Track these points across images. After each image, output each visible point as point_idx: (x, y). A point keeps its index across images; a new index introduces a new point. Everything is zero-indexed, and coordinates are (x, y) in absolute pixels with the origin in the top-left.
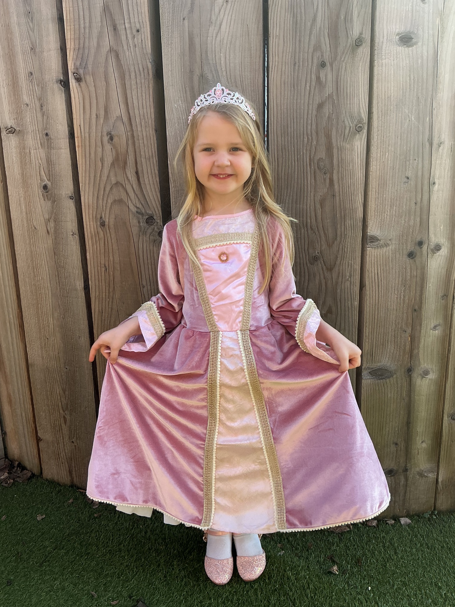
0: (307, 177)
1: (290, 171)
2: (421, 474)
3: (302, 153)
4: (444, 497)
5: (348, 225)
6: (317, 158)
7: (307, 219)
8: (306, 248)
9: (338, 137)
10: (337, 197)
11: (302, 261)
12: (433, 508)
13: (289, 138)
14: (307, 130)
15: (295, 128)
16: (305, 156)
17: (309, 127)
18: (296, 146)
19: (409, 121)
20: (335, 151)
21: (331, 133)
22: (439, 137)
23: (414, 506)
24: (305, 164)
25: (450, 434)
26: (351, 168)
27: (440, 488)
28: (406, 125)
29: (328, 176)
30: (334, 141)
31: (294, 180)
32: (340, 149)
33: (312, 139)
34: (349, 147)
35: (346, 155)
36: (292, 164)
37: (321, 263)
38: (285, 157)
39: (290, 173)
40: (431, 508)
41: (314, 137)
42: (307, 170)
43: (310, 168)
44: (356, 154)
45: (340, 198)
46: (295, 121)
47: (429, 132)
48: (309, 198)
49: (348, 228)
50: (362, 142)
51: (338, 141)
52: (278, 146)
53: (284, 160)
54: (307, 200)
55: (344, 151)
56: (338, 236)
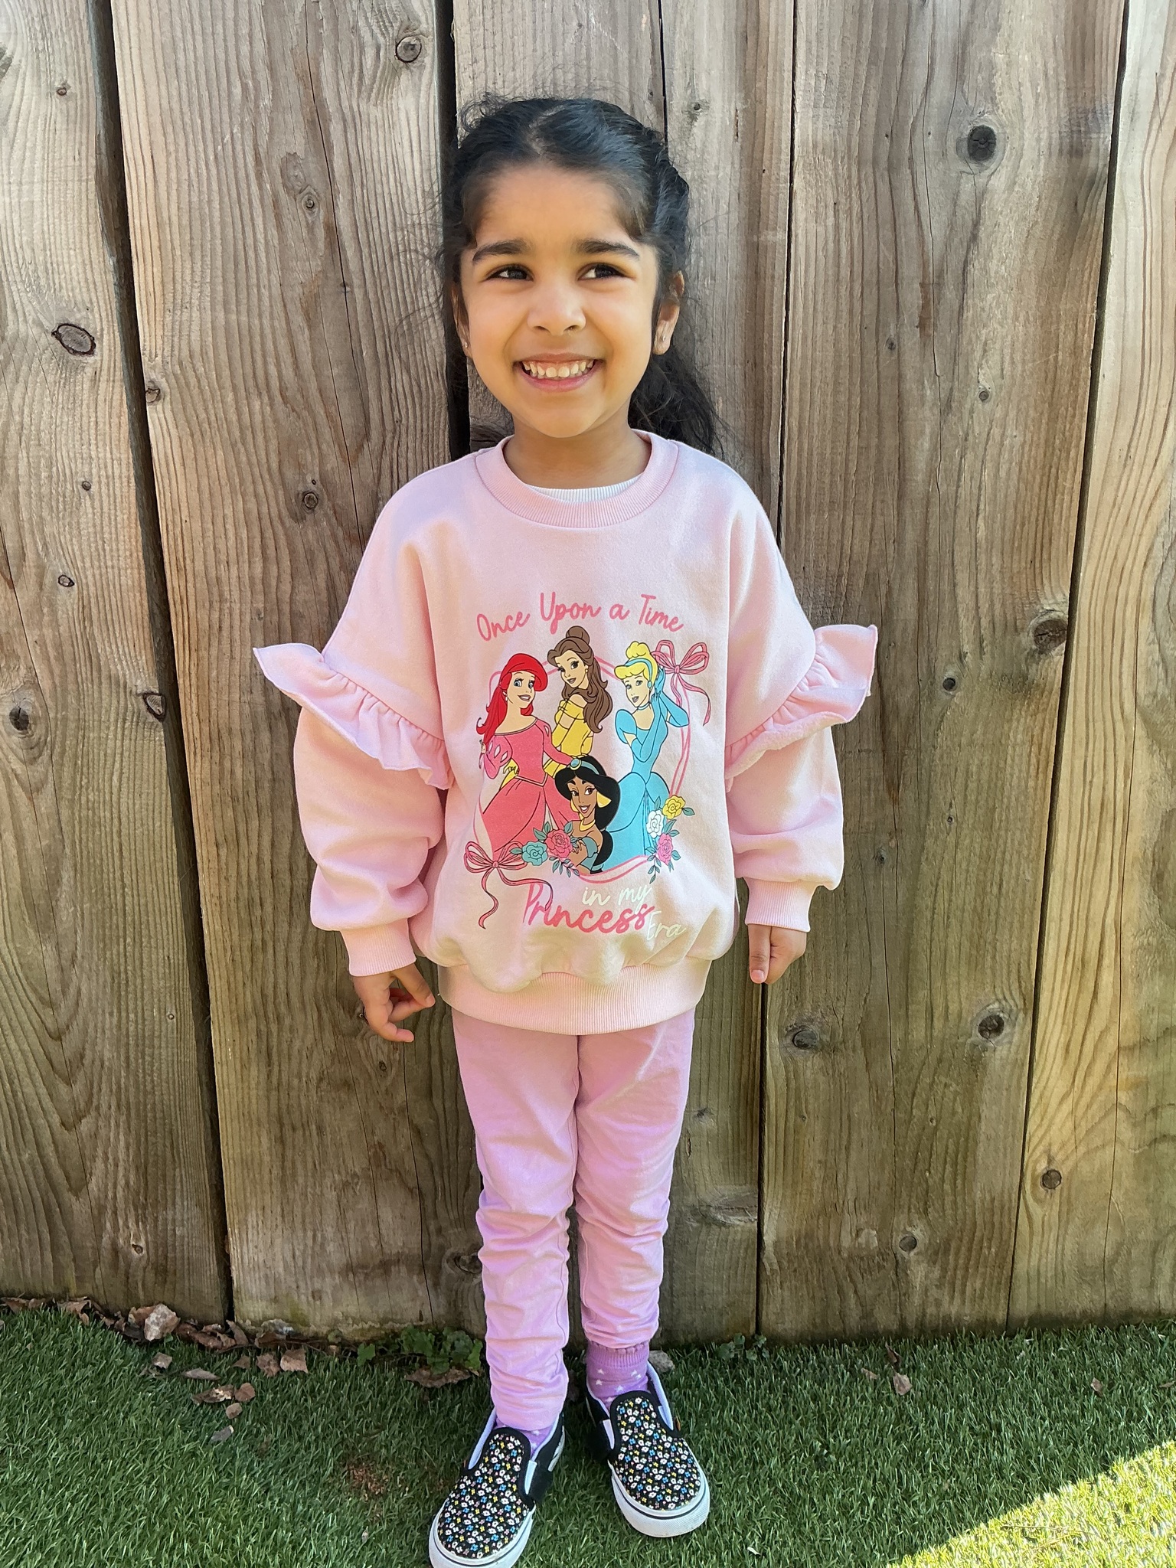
0: (252, 219)
1: (195, 199)
2: (705, 1216)
3: (228, 137)
4: (786, 1293)
5: (400, 389)
6: (279, 154)
7: (265, 363)
8: (275, 466)
9: (342, 83)
10: (356, 290)
11: (265, 509)
12: (753, 1328)
13: (184, 88)
14: (237, 58)
15: (200, 52)
16: (239, 148)
17: (245, 49)
18: (207, 112)
19: (580, 25)
20: (335, 129)
21: (318, 68)
22: (690, 85)
23: (688, 1317)
24: (242, 174)
25: (792, 1093)
26: (393, 191)
27: (771, 1265)
28: (571, 39)
29: (321, 213)
30: (328, 94)
31: (212, 229)
32: (352, 123)
33: (257, 89)
34: (379, 116)
35: (374, 145)
36: (198, 175)
37: (326, 515)
38: (177, 151)
39: (195, 205)
40: (746, 1325)
41: (263, 83)
42: (249, 194)
43: (261, 187)
44: (406, 144)
45: (366, 293)
46: (197, 28)
47: (654, 69)
48: (265, 292)
49: (401, 397)
50: (422, 101)
51: (343, 95)
52: (151, 111)
53: (172, 160)
54: (260, 300)
55: (365, 130)
56: (373, 425)
